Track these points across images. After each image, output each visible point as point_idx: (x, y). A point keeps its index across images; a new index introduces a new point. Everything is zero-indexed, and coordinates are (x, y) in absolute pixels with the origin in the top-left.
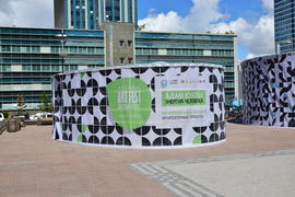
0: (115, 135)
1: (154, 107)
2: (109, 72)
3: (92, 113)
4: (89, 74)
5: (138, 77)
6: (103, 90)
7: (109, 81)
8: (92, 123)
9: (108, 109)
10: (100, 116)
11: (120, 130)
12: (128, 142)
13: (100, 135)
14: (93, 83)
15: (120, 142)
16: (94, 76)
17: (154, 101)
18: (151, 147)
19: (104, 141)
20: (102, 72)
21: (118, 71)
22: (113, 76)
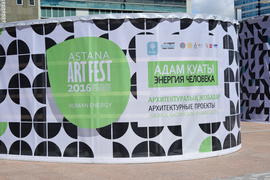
0: (62, 140)
1: (134, 89)
2: (50, 27)
3: (17, 100)
4: (12, 31)
5: (106, 36)
6: (40, 60)
7: (50, 43)
8: (17, 118)
9: (50, 94)
10: (34, 106)
11: (72, 130)
12: (86, 151)
13: (33, 139)
14: (19, 48)
15: (71, 151)
16: (21, 35)
17: (134, 79)
18: (130, 160)
19: (41, 151)
20: (38, 29)
21: (69, 27)
22: (59, 35)
